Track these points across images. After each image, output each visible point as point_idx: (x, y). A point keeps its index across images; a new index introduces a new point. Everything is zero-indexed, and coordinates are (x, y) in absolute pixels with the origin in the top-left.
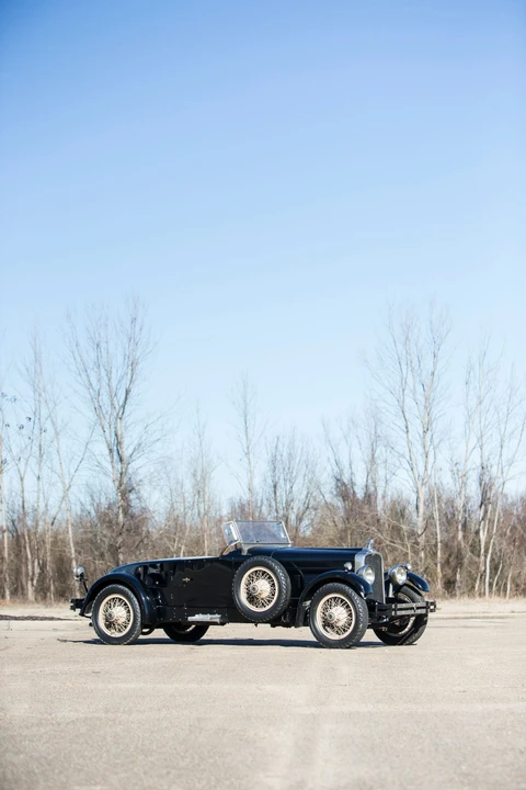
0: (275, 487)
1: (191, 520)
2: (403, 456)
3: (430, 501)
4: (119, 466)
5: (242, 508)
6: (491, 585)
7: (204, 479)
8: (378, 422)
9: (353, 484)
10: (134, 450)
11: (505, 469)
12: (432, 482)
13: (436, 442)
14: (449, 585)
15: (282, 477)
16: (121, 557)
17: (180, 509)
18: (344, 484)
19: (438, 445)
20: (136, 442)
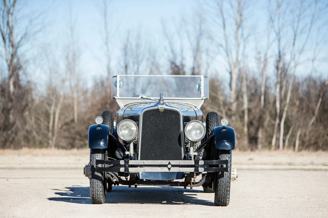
0: (126, 67)
1: (64, 90)
2: (221, 46)
3: (240, 79)
4: (11, 50)
5: (102, 83)
6: (284, 141)
7: (74, 60)
8: (202, 20)
9: (183, 66)
10: (22, 38)
11: (297, 56)
12: (242, 65)
13: (245, 36)
14: (253, 140)
15: (131, 60)
16: (11, 117)
17: (56, 82)
18: (176, 66)
19: (247, 37)
20: (23, 32)
